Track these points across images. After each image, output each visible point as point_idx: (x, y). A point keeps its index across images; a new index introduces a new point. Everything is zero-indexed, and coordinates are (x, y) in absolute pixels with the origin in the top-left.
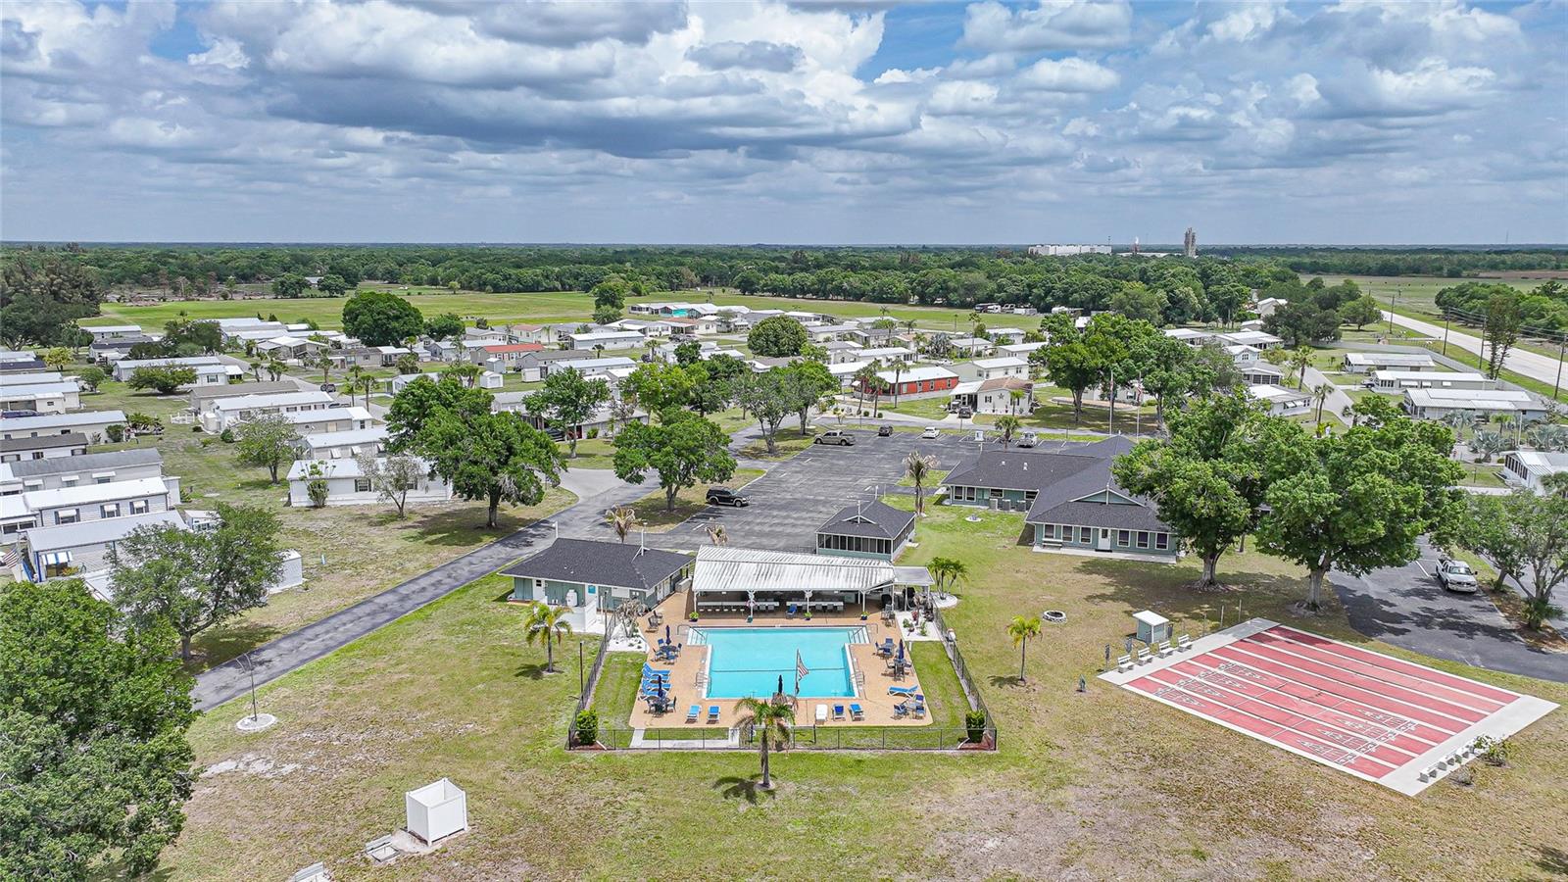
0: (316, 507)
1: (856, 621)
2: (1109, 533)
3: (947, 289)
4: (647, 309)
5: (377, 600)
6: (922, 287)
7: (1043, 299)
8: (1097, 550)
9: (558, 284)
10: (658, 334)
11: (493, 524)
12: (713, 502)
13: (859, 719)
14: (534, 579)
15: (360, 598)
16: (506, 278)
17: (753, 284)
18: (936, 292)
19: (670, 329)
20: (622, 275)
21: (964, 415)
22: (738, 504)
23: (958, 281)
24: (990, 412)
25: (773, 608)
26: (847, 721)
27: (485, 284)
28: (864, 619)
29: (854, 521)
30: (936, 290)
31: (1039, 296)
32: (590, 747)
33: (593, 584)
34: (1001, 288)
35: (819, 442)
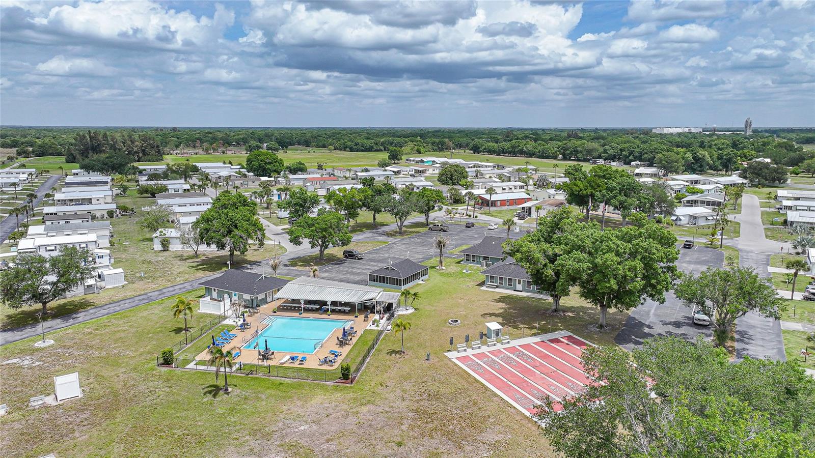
0: (164, 251)
1: (353, 317)
2: (522, 282)
3: (577, 152)
4: (414, 160)
5: (149, 294)
6: (564, 150)
7: (628, 157)
8: (515, 290)
9: (382, 148)
10: (406, 173)
12: (346, 256)
13: (302, 364)
14: (213, 288)
15: (143, 292)
16: (356, 144)
17: (479, 148)
20: (415, 143)
21: (520, 218)
22: (357, 258)
23: (583, 147)
25: (315, 309)
26: (296, 364)
27: (346, 148)
29: (388, 269)
30: (571, 152)
31: (626, 155)
32: (168, 366)
33: (235, 292)
34: (605, 151)
35: (430, 229)
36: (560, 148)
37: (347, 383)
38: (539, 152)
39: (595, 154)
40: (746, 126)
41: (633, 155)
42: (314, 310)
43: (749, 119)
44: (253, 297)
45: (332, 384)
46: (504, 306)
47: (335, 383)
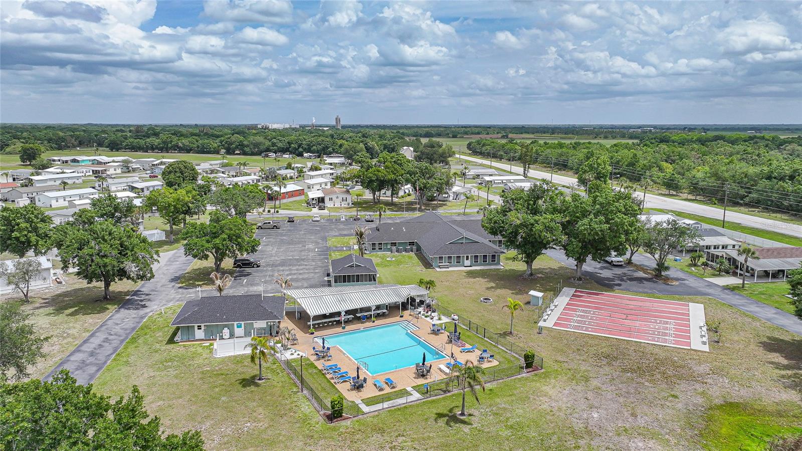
1: (398, 318)
2: (469, 257)
3: (243, 145)
6: (228, 144)
7: (297, 149)
8: (465, 267)
10: (83, 175)
11: (108, 297)
12: (239, 266)
14: (196, 326)
17: (118, 145)
18: (237, 147)
19: (91, 171)
21: (321, 208)
22: (255, 266)
23: (249, 141)
24: (332, 206)
28: (402, 316)
29: (352, 266)
31: (295, 148)
32: (342, 418)
33: (241, 322)
34: (274, 144)
35: (260, 228)
36: (223, 143)
37: (537, 369)
38: (198, 147)
39: (262, 147)
40: (337, 123)
41: (302, 148)
43: (338, 116)
44: (270, 322)
45: (528, 375)
46: (486, 280)
47: (529, 373)
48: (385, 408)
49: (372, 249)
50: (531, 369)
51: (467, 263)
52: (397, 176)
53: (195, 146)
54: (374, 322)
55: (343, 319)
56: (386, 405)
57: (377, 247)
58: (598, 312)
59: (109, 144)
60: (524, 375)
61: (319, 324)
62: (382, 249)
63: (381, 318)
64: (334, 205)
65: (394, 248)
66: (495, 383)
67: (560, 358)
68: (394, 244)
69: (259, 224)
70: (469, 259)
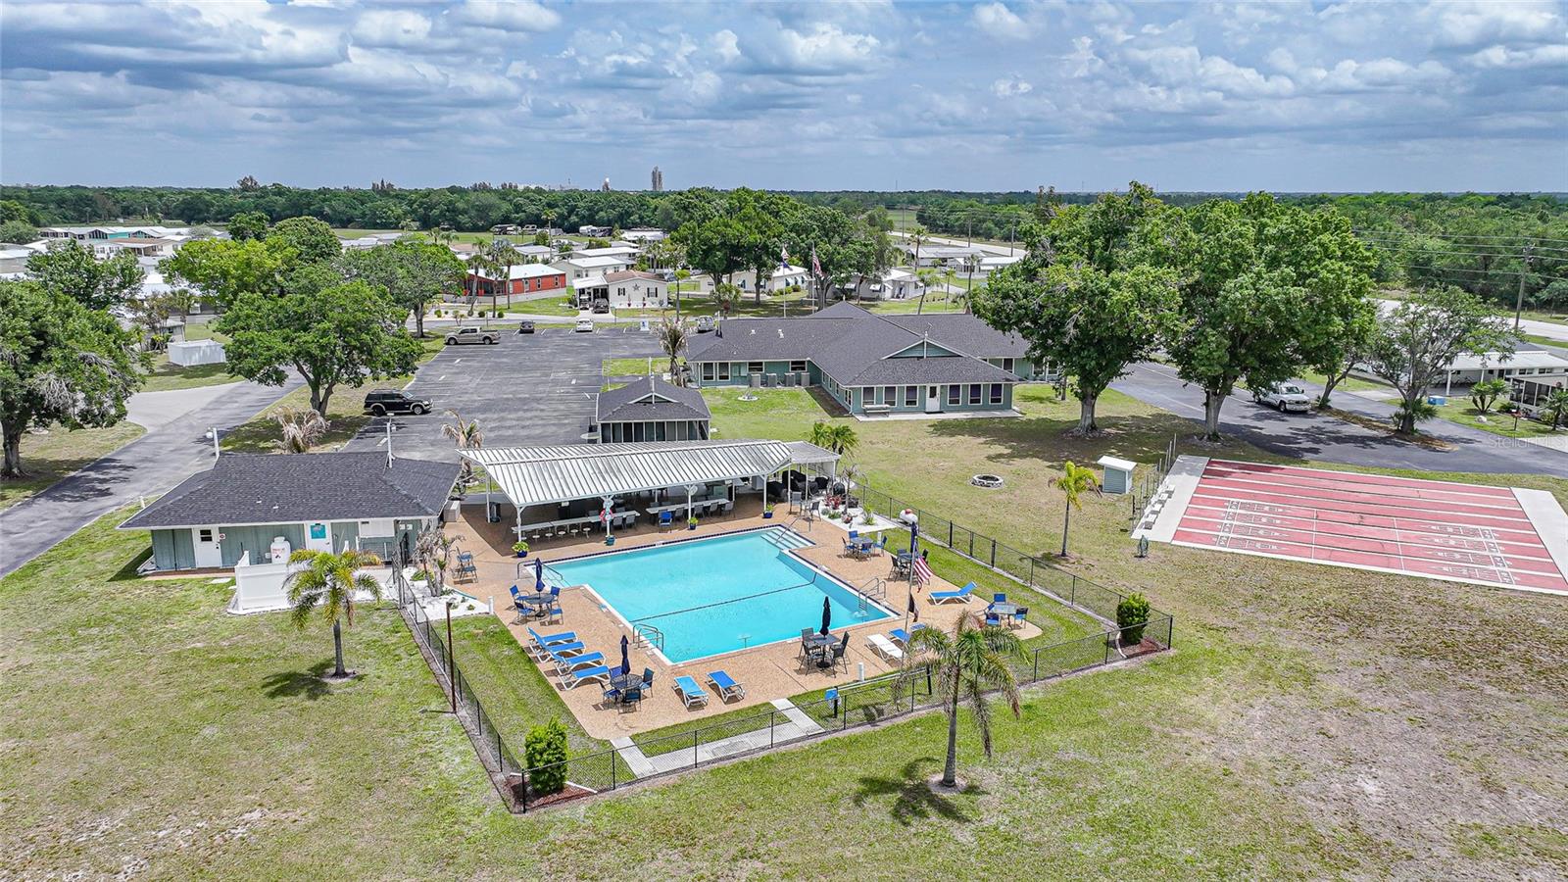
2: (938, 391)
3: (455, 211)
4: (66, 235)
6: (425, 209)
7: (566, 218)
8: (928, 413)
11: (15, 471)
12: (377, 411)
14: (196, 529)
18: (442, 215)
21: (599, 310)
22: (418, 410)
23: (467, 202)
24: (624, 306)
28: (768, 516)
29: (646, 402)
30: (441, 212)
32: (562, 796)
33: (322, 522)
34: (518, 208)
35: (452, 342)
36: (415, 206)
37: (1153, 649)
38: (364, 215)
39: (494, 215)
41: (577, 215)
42: (630, 526)
43: (656, 168)
44: (406, 522)
45: (1132, 663)
46: (982, 440)
47: (1135, 659)
48: (703, 764)
49: (705, 378)
50: (1137, 649)
51: (933, 404)
52: (769, 237)
53: (357, 212)
54: (693, 528)
55: (608, 518)
56: (705, 753)
57: (716, 373)
58: (1284, 508)
59: (183, 211)
60: (1120, 664)
61: (542, 532)
62: (727, 378)
63: (715, 519)
64: (629, 305)
65: (757, 376)
66: (1036, 687)
67: (1210, 619)
68: (755, 366)
69: (452, 334)
70: (938, 396)
